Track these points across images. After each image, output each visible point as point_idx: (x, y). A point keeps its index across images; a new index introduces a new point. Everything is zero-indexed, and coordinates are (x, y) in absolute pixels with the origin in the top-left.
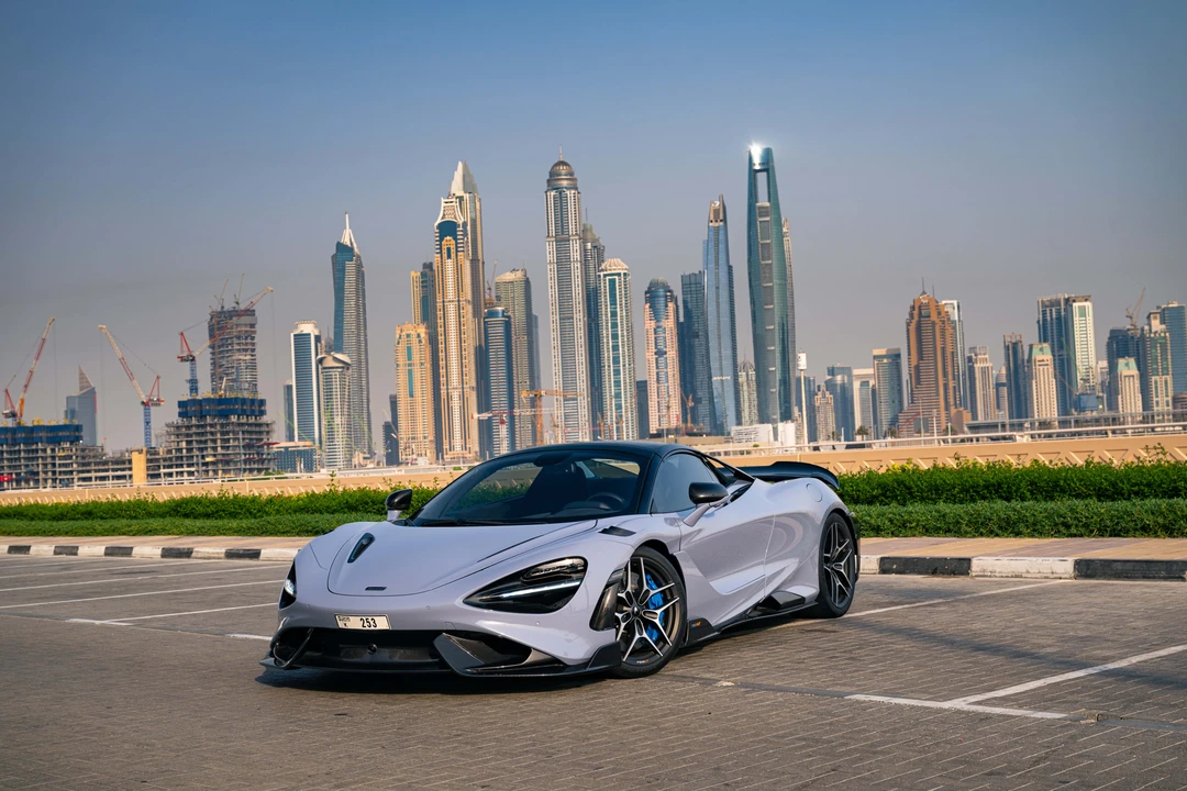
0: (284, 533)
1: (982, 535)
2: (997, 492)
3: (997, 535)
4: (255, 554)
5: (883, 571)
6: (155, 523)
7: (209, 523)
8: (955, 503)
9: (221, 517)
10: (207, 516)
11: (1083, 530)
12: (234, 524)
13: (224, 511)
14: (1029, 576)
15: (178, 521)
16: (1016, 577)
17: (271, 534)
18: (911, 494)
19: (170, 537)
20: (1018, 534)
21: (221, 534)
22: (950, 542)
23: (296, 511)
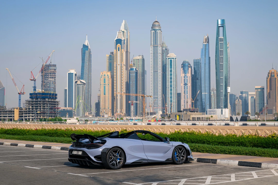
0: (27, 140)
4: (16, 145)
12: (17, 137)
13: (17, 133)
15: (4, 135)
23: (33, 134)
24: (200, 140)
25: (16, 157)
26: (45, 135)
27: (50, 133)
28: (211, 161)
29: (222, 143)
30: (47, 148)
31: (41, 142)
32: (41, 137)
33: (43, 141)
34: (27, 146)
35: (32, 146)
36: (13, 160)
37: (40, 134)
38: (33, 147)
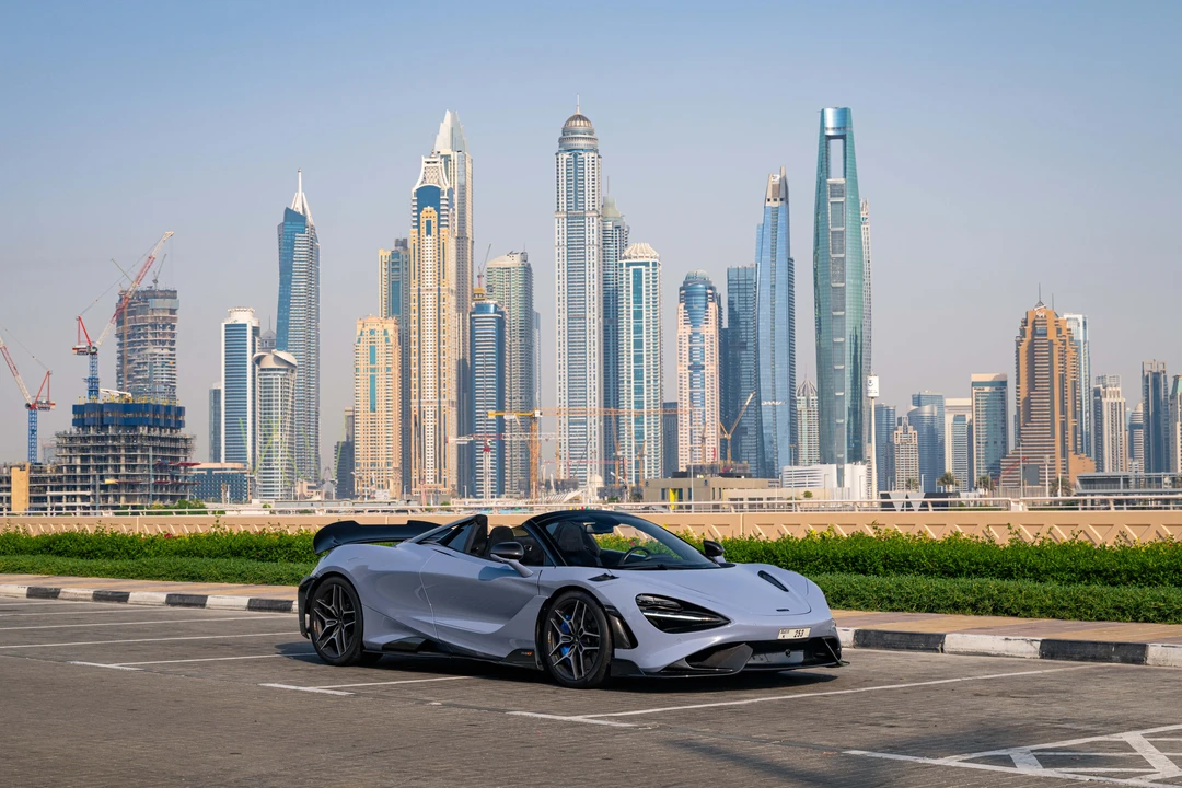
0: (158, 577)
6: (24, 560)
7: (82, 562)
11: (903, 606)
12: (108, 564)
13: (100, 550)
15: (50, 559)
19: (38, 576)
23: (176, 553)
24: (986, 564)
25: (173, 644)
26: (236, 554)
27: (258, 548)
28: (1114, 653)
29: (1098, 573)
30: (270, 609)
31: (225, 585)
32: (222, 562)
33: (234, 582)
34: (172, 600)
35: (200, 602)
36: (172, 657)
37: (210, 551)
38: (203, 605)
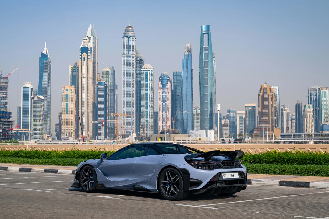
1: (310, 175)
2: (313, 161)
3: (314, 176)
4: (56, 171)
5: (281, 185)
8: (299, 164)
9: (32, 158)
10: (27, 157)
14: (328, 188)
16: (324, 188)
17: (56, 165)
18: (284, 161)
19: (16, 164)
20: (322, 176)
21: (35, 164)
22: (300, 177)
